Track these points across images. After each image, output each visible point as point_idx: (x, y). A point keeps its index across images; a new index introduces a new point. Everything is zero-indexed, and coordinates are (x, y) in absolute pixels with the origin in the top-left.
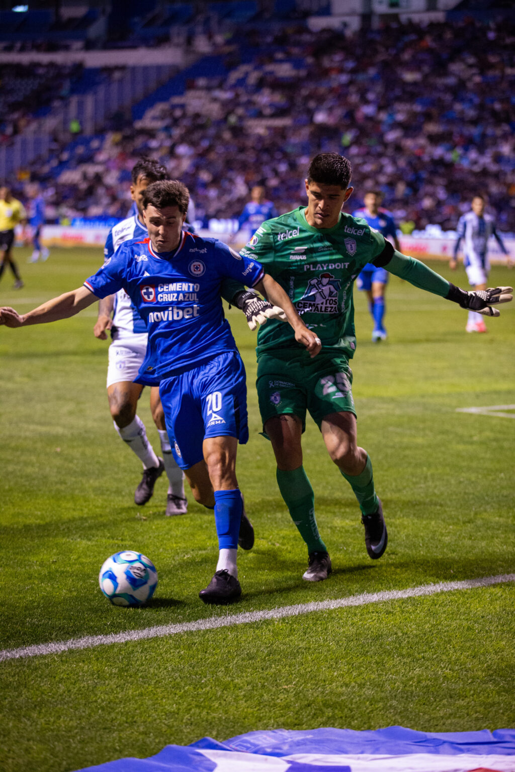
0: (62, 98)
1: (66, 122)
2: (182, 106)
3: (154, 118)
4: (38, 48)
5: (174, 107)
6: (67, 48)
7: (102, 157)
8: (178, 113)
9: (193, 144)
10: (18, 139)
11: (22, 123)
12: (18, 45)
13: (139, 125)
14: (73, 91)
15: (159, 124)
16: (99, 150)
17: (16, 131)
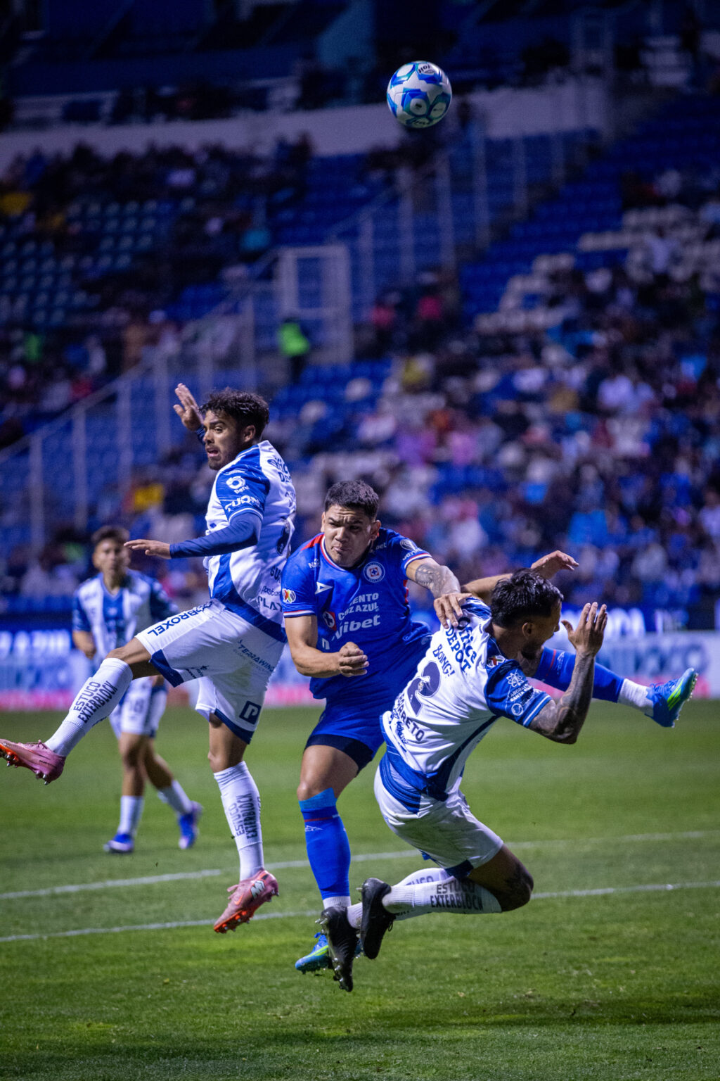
0: (250, 258)
1: (266, 329)
2: (614, 260)
3: (530, 301)
4: (172, 111)
5: (589, 262)
6: (259, 102)
7: (375, 428)
8: (598, 281)
9: (647, 373)
10: (124, 385)
11: (134, 335)
12: (108, 99)
13: (486, 323)
14: (281, 236)
15: (543, 318)
16: (371, 403)
17: (114, 367)
